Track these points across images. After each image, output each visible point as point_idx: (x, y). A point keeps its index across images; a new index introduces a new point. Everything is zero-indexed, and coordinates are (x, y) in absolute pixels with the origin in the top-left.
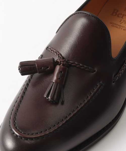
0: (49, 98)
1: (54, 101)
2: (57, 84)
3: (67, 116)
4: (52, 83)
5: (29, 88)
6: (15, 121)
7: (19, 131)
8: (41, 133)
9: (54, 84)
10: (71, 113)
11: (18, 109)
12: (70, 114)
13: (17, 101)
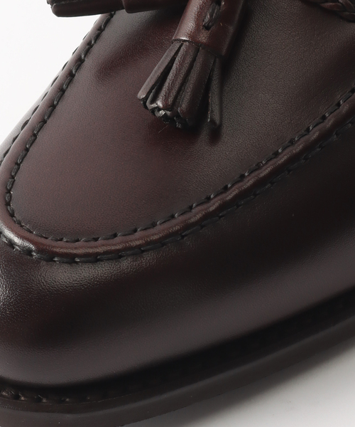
0: (160, 104)
1: (178, 116)
2: (198, 51)
3: (229, 186)
4: (177, 45)
5: (85, 75)
6: (9, 191)
7: (22, 226)
8: (111, 241)
9: (183, 48)
10: (246, 174)
11: (27, 150)
12: (242, 177)
13: (28, 121)
